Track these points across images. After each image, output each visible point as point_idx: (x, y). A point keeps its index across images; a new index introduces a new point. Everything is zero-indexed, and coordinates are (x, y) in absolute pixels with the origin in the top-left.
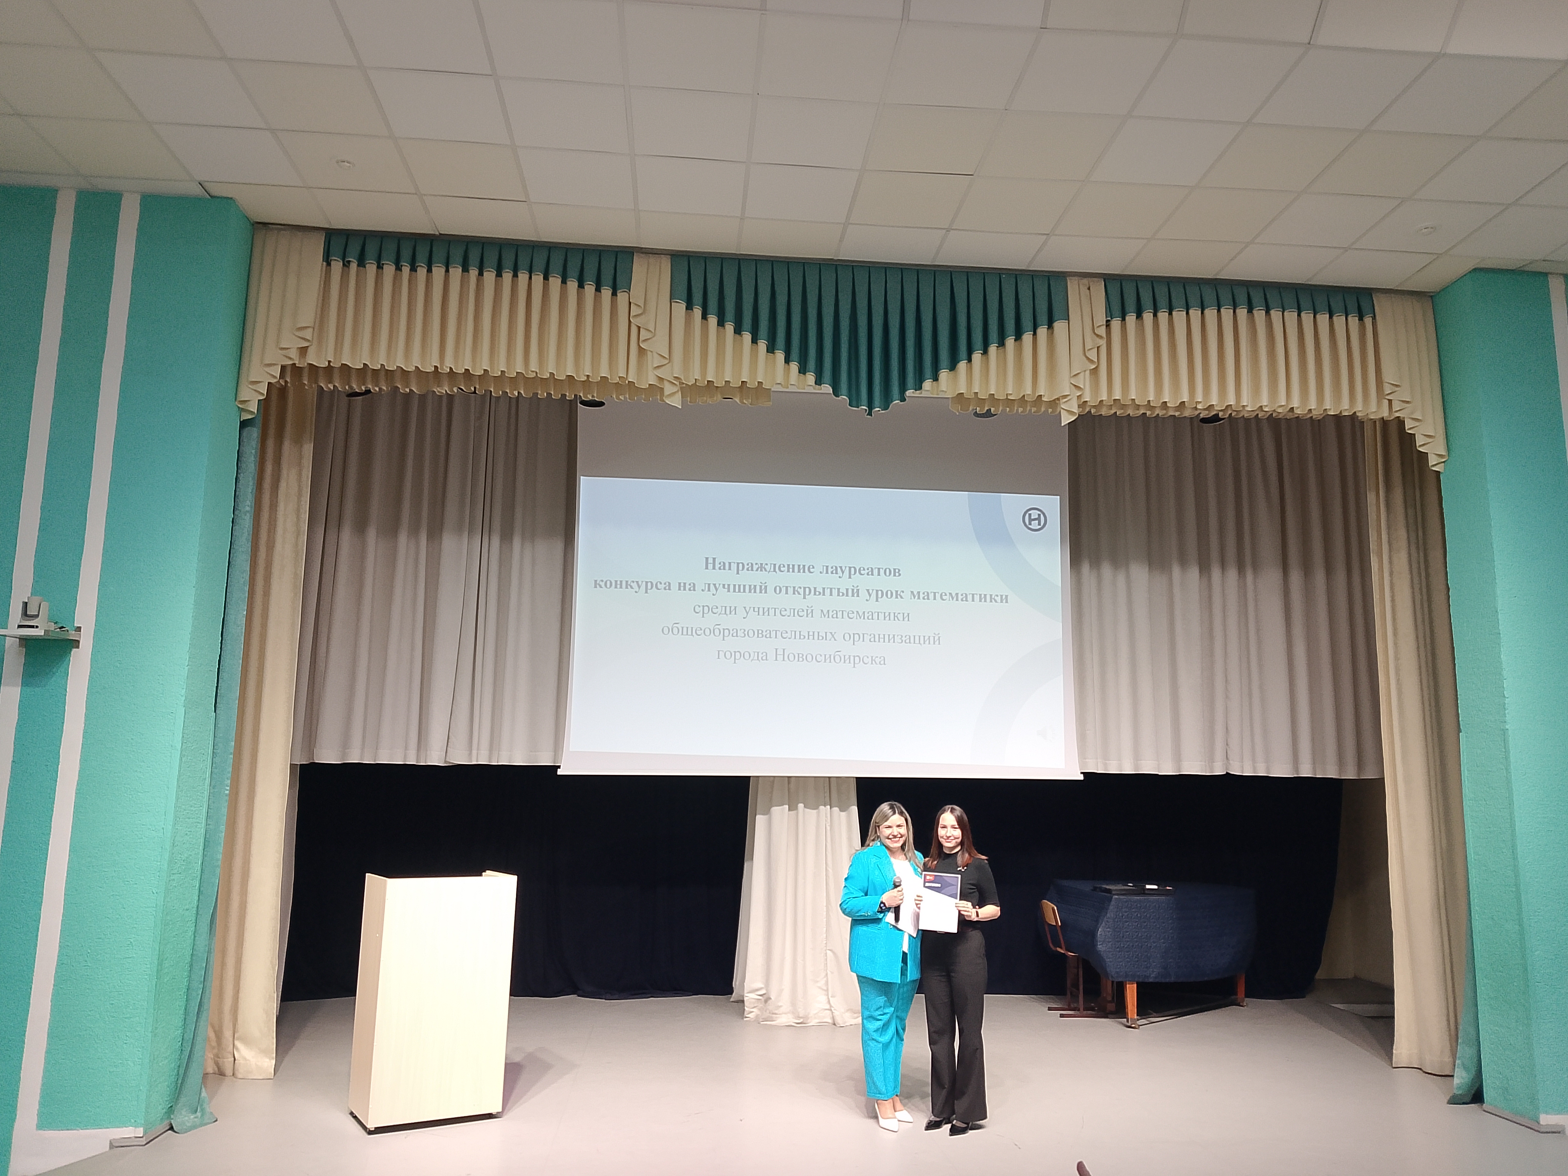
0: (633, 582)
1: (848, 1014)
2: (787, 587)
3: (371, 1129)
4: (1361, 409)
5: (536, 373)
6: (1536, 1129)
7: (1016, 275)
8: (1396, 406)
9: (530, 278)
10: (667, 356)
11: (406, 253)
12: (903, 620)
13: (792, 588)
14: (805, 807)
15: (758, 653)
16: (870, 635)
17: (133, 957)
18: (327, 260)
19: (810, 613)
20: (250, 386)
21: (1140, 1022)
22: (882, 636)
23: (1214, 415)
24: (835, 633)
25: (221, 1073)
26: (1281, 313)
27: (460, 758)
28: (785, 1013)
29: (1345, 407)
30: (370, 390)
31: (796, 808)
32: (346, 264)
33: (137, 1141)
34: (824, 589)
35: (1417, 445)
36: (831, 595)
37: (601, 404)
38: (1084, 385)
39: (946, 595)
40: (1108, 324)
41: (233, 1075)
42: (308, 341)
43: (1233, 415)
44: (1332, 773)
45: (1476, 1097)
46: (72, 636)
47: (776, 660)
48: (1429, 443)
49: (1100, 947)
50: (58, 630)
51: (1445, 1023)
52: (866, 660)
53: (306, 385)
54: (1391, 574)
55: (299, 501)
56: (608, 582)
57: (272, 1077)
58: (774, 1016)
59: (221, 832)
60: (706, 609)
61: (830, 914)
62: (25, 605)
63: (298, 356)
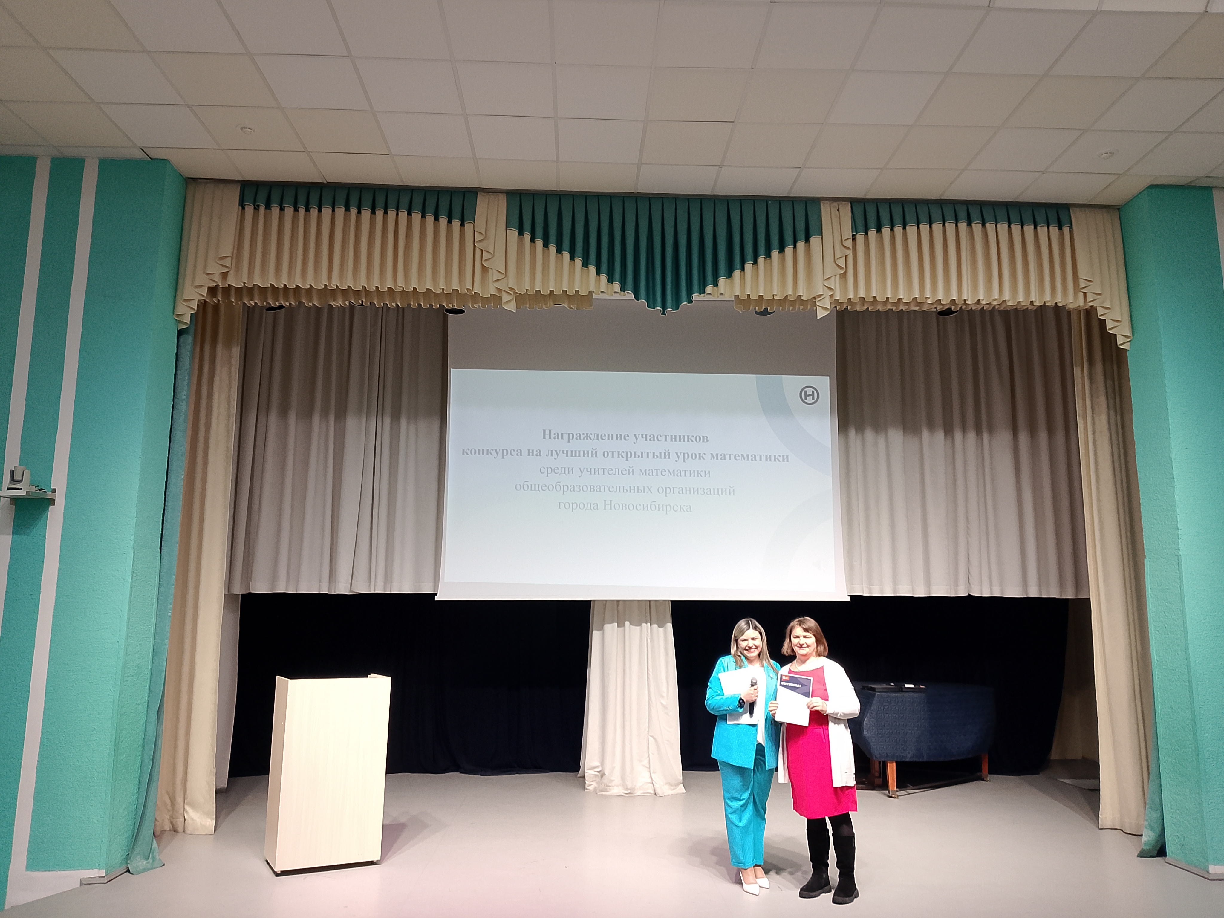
0: (492, 450)
1: (667, 787)
2: (613, 452)
3: (278, 872)
4: (1060, 301)
5: (403, 288)
6: (1206, 877)
7: (780, 201)
8: (1089, 298)
9: (397, 214)
10: (504, 273)
11: (302, 198)
12: (705, 476)
13: (617, 452)
14: (630, 624)
15: (591, 504)
16: (679, 489)
17: (97, 740)
18: (242, 205)
19: (631, 472)
20: (184, 303)
21: (899, 793)
22: (688, 489)
23: (947, 309)
24: (651, 487)
25: (175, 830)
26: (994, 225)
27: (362, 589)
28: (617, 786)
29: (1048, 299)
30: (282, 305)
31: (624, 625)
32: (257, 208)
33: (100, 880)
34: (642, 453)
35: (1107, 328)
36: (648, 457)
37: (461, 312)
38: (835, 288)
39: (739, 456)
40: (854, 238)
41: (184, 831)
42: (227, 267)
43: (963, 308)
44: (1054, 594)
45: (1161, 852)
46: (50, 496)
47: (605, 509)
48: (1117, 326)
49: (866, 734)
50: (38, 491)
51: (1141, 793)
52: (675, 508)
53: (233, 301)
54: (1094, 433)
55: (230, 391)
56: (473, 450)
57: (213, 833)
58: (608, 788)
59: (166, 644)
60: (549, 470)
61: (651, 708)
62: (12, 472)
63: (221, 279)
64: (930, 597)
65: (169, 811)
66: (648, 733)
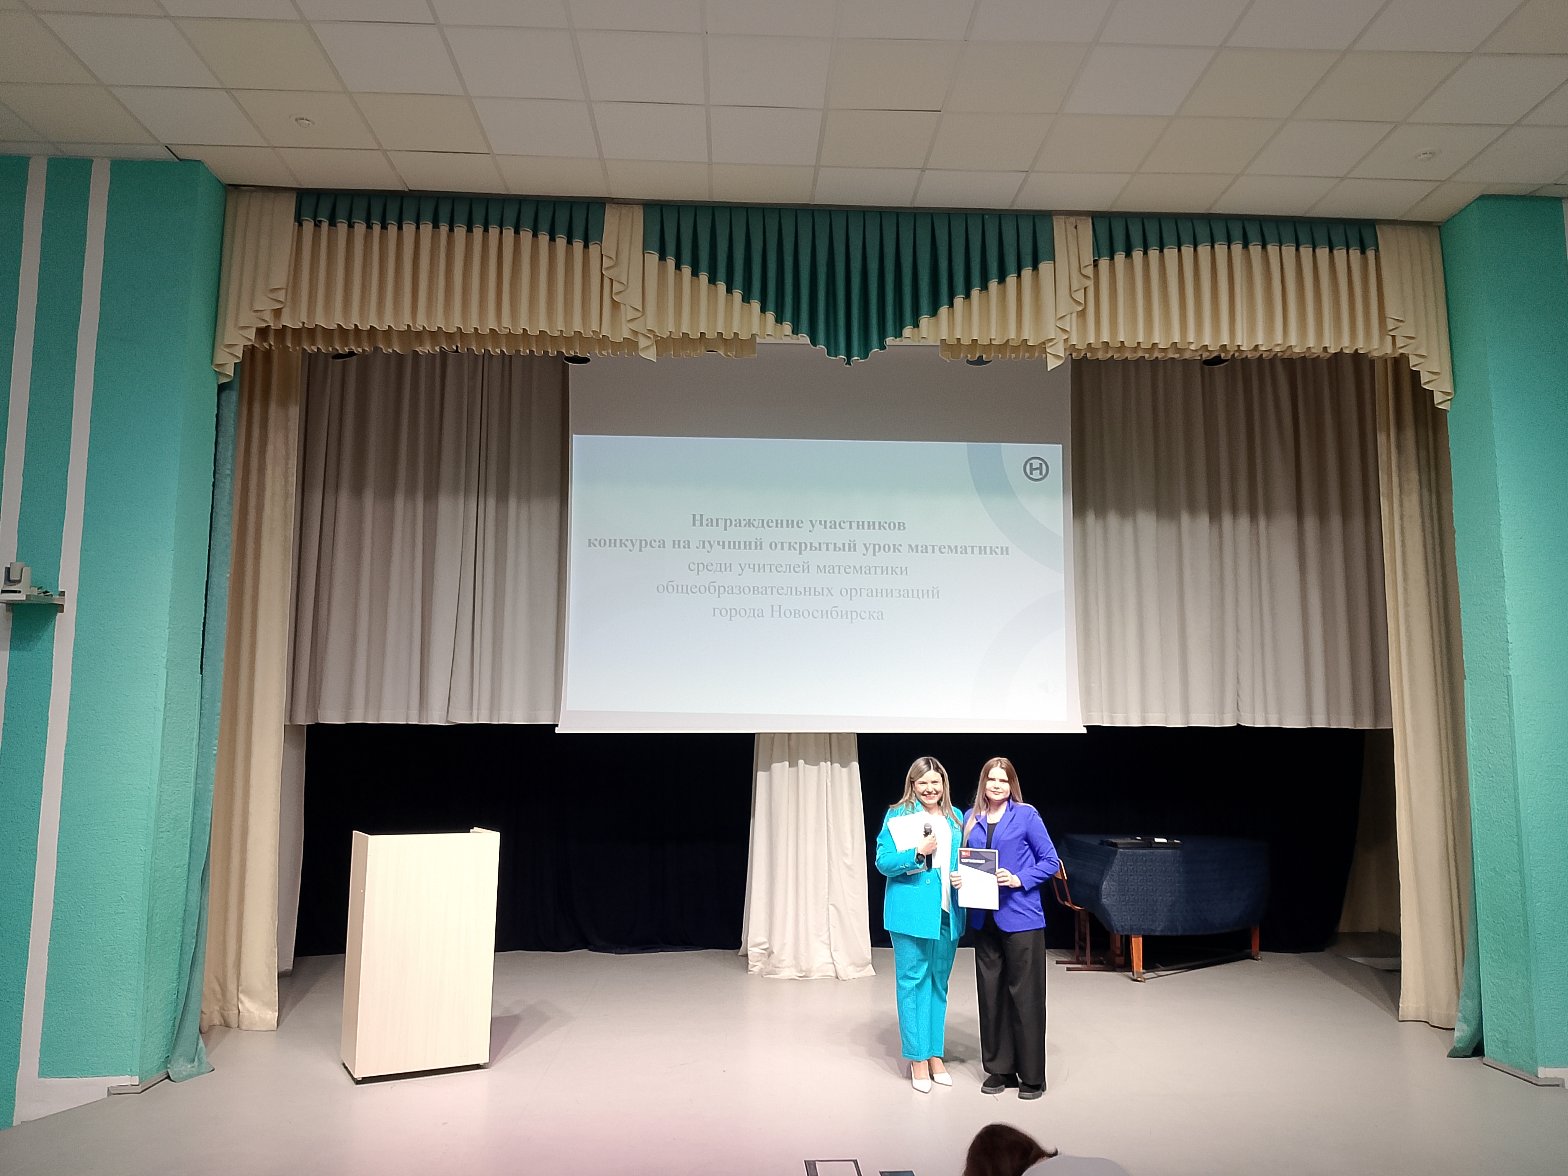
0: (627, 540)
1: (851, 968)
2: (782, 543)
3: (358, 1079)
4: (1361, 347)
5: (510, 330)
6: (1534, 1082)
7: (1000, 215)
8: (1399, 343)
9: (501, 232)
10: (641, 310)
11: (377, 211)
12: (901, 574)
13: (788, 543)
14: (805, 763)
15: (754, 610)
16: (868, 590)
17: (124, 913)
18: (299, 221)
19: (806, 568)
20: (225, 349)
21: (1146, 976)
22: (879, 591)
23: (1215, 357)
24: (832, 588)
25: (227, 1025)
26: (1278, 248)
27: (461, 718)
28: (788, 967)
29: (1346, 345)
30: (353, 352)
31: (797, 765)
32: (318, 224)
33: (133, 1089)
34: (820, 544)
35: (1422, 383)
36: (827, 549)
37: (585, 360)
38: (1071, 328)
39: (945, 548)
40: (1096, 264)
41: (238, 1027)
42: (281, 302)
43: (1236, 356)
44: (1346, 723)
45: (1478, 1050)
46: (57, 600)
47: (772, 616)
48: (1435, 380)
49: (1104, 901)
50: (42, 594)
51: (1452, 976)
52: (863, 615)
53: (289, 347)
54: (1402, 517)
55: (287, 464)
56: (603, 541)
57: (275, 1029)
58: (777, 969)
59: (210, 791)
60: (701, 566)
61: (832, 869)
62: (8, 570)
63: (273, 318)
64: (1189, 727)
65: (219, 1001)
66: (828, 901)
